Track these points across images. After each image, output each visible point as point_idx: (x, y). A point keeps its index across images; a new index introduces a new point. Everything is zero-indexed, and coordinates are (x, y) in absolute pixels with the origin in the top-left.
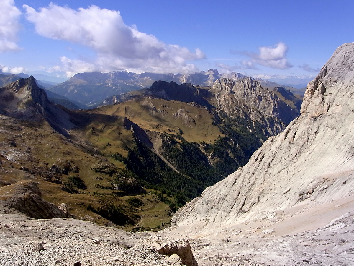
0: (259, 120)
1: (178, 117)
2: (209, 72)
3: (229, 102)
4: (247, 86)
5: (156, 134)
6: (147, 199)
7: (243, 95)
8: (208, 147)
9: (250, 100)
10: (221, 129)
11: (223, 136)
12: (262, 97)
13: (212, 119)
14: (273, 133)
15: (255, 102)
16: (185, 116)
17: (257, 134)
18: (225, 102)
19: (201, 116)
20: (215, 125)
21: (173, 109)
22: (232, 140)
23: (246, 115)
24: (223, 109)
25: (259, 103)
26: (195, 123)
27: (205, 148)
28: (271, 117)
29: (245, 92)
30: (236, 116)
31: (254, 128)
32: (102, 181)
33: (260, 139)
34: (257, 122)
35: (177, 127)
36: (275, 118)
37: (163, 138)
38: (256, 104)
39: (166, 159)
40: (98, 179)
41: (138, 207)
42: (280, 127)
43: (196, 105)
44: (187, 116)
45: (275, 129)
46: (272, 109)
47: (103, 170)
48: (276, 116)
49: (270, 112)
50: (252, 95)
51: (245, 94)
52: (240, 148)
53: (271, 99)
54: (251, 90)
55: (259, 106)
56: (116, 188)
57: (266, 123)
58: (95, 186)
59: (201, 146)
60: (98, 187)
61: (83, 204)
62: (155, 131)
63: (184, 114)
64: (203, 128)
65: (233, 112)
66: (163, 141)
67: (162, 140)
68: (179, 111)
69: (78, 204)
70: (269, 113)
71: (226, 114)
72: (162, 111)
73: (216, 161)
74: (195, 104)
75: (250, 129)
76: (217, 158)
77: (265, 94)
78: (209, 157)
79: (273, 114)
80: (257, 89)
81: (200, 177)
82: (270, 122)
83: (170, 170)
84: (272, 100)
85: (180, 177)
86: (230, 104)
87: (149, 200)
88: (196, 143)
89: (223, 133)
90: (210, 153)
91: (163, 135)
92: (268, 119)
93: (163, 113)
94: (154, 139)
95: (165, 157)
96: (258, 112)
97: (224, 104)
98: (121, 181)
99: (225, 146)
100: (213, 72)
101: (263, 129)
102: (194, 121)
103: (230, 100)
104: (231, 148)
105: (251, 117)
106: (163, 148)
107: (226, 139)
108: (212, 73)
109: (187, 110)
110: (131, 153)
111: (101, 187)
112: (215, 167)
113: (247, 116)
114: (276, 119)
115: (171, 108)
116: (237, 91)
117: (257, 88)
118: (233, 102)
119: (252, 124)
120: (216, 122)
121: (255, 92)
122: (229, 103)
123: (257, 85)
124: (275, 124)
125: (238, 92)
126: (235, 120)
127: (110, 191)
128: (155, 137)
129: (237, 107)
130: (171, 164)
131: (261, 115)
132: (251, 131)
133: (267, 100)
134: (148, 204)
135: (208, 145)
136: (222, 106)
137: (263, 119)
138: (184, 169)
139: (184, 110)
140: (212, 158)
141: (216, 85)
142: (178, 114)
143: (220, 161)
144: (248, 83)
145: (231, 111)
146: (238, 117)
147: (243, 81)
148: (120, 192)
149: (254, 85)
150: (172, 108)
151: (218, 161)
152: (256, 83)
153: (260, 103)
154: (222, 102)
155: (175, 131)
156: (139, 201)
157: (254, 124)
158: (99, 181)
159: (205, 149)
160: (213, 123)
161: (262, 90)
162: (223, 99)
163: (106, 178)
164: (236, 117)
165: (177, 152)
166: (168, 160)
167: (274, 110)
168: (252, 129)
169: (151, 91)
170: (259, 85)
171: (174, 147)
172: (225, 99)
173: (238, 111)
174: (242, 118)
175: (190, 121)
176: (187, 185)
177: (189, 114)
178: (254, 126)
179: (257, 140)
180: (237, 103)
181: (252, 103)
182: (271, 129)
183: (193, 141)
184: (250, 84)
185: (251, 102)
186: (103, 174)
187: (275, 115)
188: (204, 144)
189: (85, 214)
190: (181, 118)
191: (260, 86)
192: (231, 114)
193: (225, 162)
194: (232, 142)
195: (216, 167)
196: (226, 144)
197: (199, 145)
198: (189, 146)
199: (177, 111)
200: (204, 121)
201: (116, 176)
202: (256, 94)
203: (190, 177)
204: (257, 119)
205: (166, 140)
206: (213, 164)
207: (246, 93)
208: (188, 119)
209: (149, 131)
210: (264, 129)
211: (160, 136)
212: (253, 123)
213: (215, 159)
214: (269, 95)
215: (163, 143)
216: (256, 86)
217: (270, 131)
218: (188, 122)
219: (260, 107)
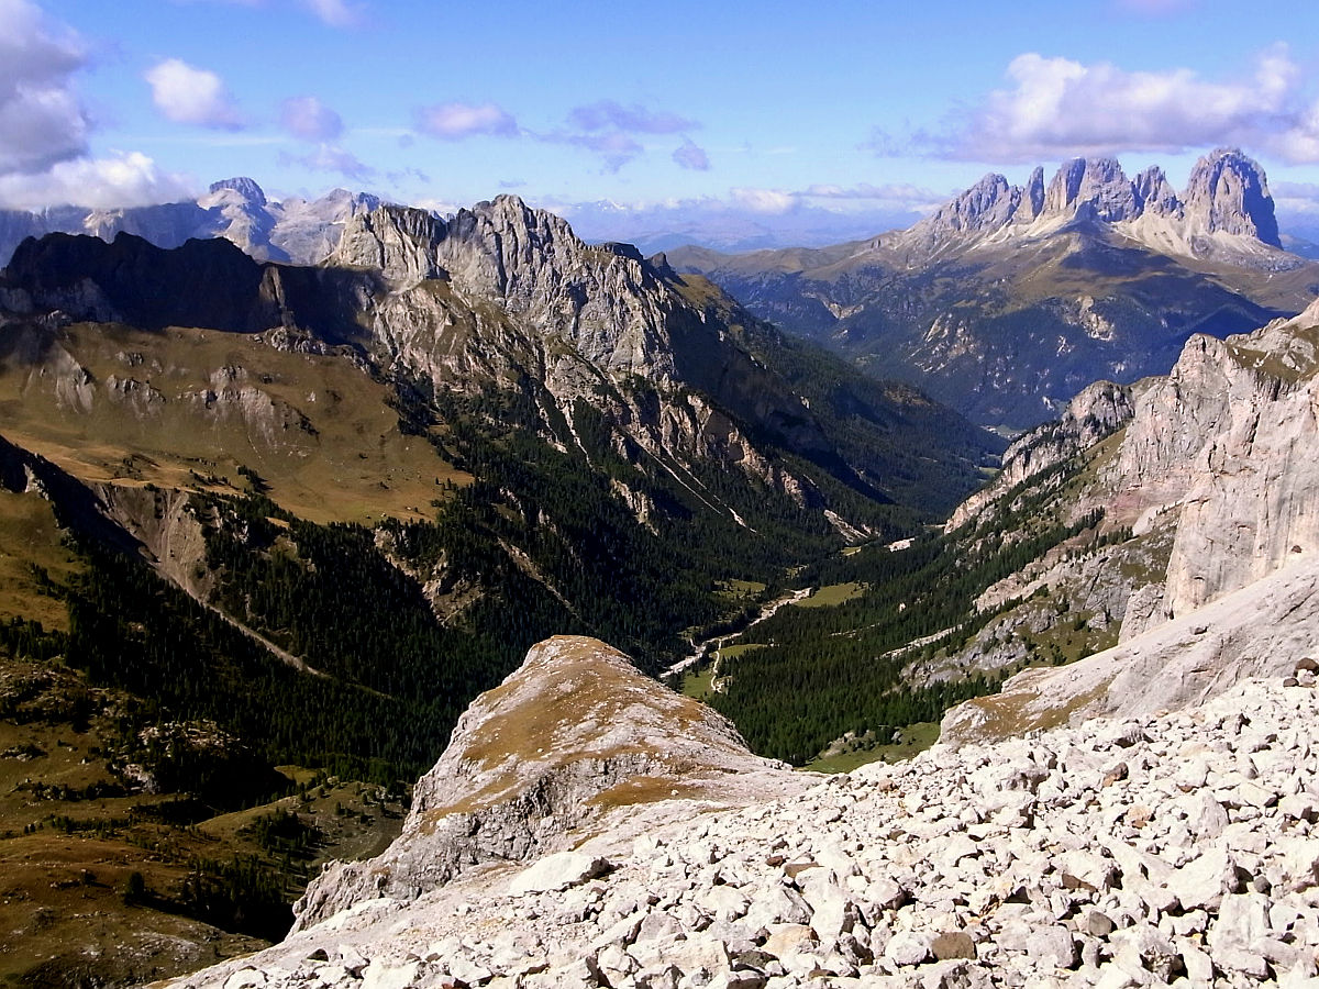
0: (589, 396)
1: (219, 411)
2: (220, 194)
3: (430, 324)
4: (507, 240)
5: (158, 500)
6: (340, 812)
7: (493, 282)
8: (418, 540)
9: (532, 305)
10: (443, 449)
11: (465, 480)
12: (584, 286)
13: (390, 403)
14: (662, 449)
15: (556, 311)
16: (253, 400)
17: (591, 460)
18: (415, 322)
19: (334, 394)
20: (413, 433)
21: (183, 370)
22: (509, 494)
23: (525, 380)
24: (407, 355)
25: (577, 317)
26: (312, 431)
27: (400, 544)
28: (640, 378)
29: (502, 271)
30: (481, 383)
31: (574, 432)
32: (41, 762)
33: (613, 480)
34: (580, 404)
35: (231, 462)
36: (659, 378)
37: (202, 517)
38: (561, 324)
39: (243, 620)
40: (15, 755)
41: (314, 858)
42: (687, 419)
43: (300, 342)
44: (264, 401)
45: (665, 430)
46: (641, 338)
47: (29, 705)
48: (665, 369)
49: (631, 354)
50: (539, 279)
51: (504, 279)
52: (554, 529)
53: (627, 295)
54: (529, 260)
55: (576, 328)
56: (140, 783)
57: (625, 405)
58: (21, 794)
59: (381, 538)
60: (39, 798)
61: (90, 878)
62: (151, 488)
63: (247, 394)
64: (359, 451)
65: (461, 366)
66: (208, 532)
67: (198, 527)
68: (219, 377)
69: (67, 886)
70: (627, 359)
71: (426, 379)
72: (128, 384)
73: (467, 601)
74: (292, 339)
75: (554, 439)
76: (472, 586)
77: (597, 273)
78: (431, 589)
79: (649, 361)
80: (559, 252)
81: (435, 683)
82: (638, 401)
83: (286, 671)
84: (636, 296)
85: (346, 698)
86: (439, 331)
87: (351, 814)
88: (355, 527)
89: (461, 469)
90: (431, 567)
91: (202, 503)
92: (626, 385)
93: (140, 397)
94: (154, 530)
95: (238, 612)
96: (577, 357)
97: (410, 331)
98: (156, 744)
99: (486, 525)
100: (240, 190)
101: (614, 434)
102: (305, 422)
103: (435, 313)
104: (514, 535)
105: (549, 385)
106: (213, 566)
107: (481, 496)
108: (236, 200)
109: (261, 369)
110: (82, 610)
111: (56, 792)
112: (466, 630)
113: (530, 383)
114: (665, 384)
115: (172, 368)
116: (465, 267)
117: (555, 247)
118: (453, 319)
119: (557, 416)
120: (413, 417)
121: (548, 266)
122: (432, 327)
123: (556, 234)
124: (665, 408)
125: (470, 270)
126: (478, 405)
127: (117, 808)
128: (158, 517)
129: (478, 340)
130: (276, 641)
131: (593, 370)
132: (561, 448)
133: (612, 302)
134: (350, 835)
135: (414, 530)
136: (401, 344)
137: (604, 388)
138: (347, 659)
139: (243, 373)
140: (445, 590)
141: (353, 241)
142: (220, 395)
143: (487, 599)
144: (510, 226)
145: (451, 363)
146: (491, 388)
147: (489, 218)
148: (171, 800)
149: (539, 230)
150: (178, 367)
151: (478, 600)
152: (550, 221)
153: (582, 316)
154: (398, 326)
155: (225, 480)
156: (306, 829)
157: (568, 416)
158: (27, 768)
159: (401, 552)
160: (400, 422)
161: (581, 255)
162: (401, 309)
163: (60, 744)
164: (480, 391)
165: (292, 576)
166: (252, 625)
167: (651, 343)
168: (563, 440)
169: (23, 287)
170: (562, 231)
171: (266, 556)
172: (411, 307)
173: (485, 363)
174: (510, 394)
175: (286, 426)
176: (391, 732)
177: (273, 388)
178: (571, 425)
179: (602, 487)
180: (471, 320)
181: (543, 319)
182: (650, 430)
183: (338, 521)
184: (521, 231)
185: (539, 312)
186: (35, 725)
187: (658, 365)
188: (391, 525)
189: (135, 929)
190: (236, 414)
191: (572, 235)
192: (456, 378)
193: (511, 601)
194: (514, 507)
195: (473, 631)
196: (491, 517)
197: (369, 535)
198: (332, 541)
199: (207, 381)
200: (354, 421)
201: (110, 727)
202: (556, 276)
203: (386, 692)
204: (579, 392)
205: (219, 523)
206: (458, 618)
207: (509, 275)
208: (277, 414)
209: (120, 488)
210: (621, 433)
211: (186, 509)
212: (565, 410)
213: (460, 595)
214: (621, 276)
215: (208, 541)
216: (549, 238)
217: (646, 441)
218: (275, 428)
219: (582, 333)
